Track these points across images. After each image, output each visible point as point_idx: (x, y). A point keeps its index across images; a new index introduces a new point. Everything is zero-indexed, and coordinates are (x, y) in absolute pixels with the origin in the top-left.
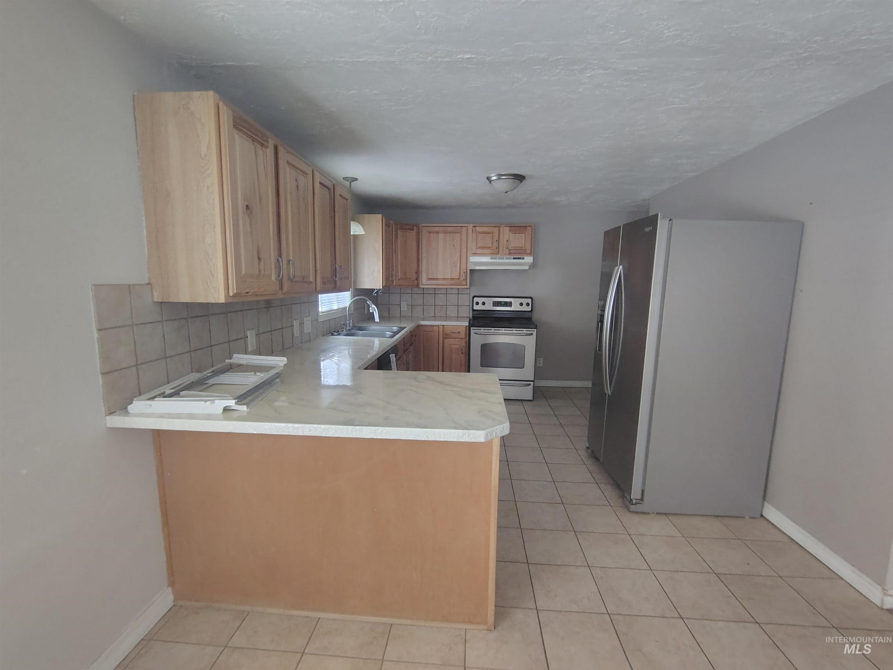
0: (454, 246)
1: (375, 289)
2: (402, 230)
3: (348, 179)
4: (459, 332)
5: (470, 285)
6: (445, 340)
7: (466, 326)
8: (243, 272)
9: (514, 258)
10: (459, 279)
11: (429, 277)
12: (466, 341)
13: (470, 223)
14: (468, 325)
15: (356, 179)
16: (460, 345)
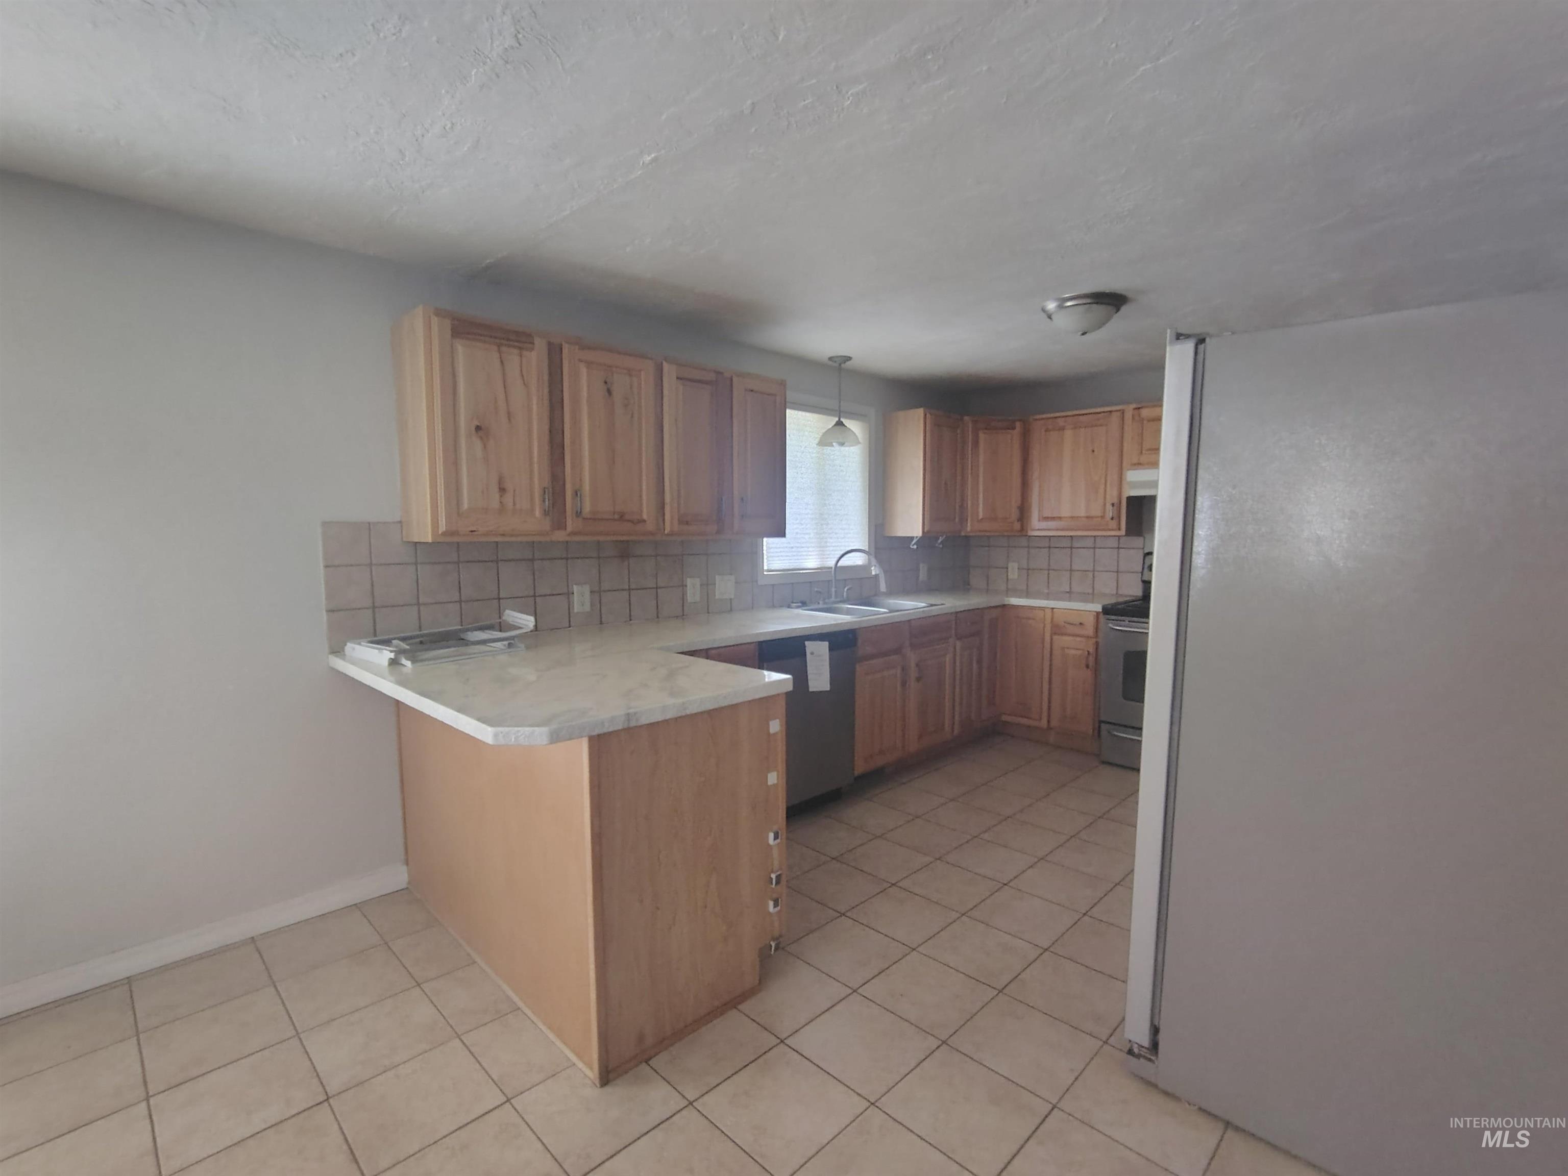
0: (1093, 451)
1: (913, 537)
2: (986, 431)
3: (836, 359)
4: (1082, 624)
5: (1125, 530)
6: (1056, 638)
7: (1097, 613)
8: (466, 506)
10: (1103, 517)
11: (1045, 516)
12: (1097, 642)
13: (1128, 403)
14: (1101, 611)
15: (849, 358)
16: (1083, 650)
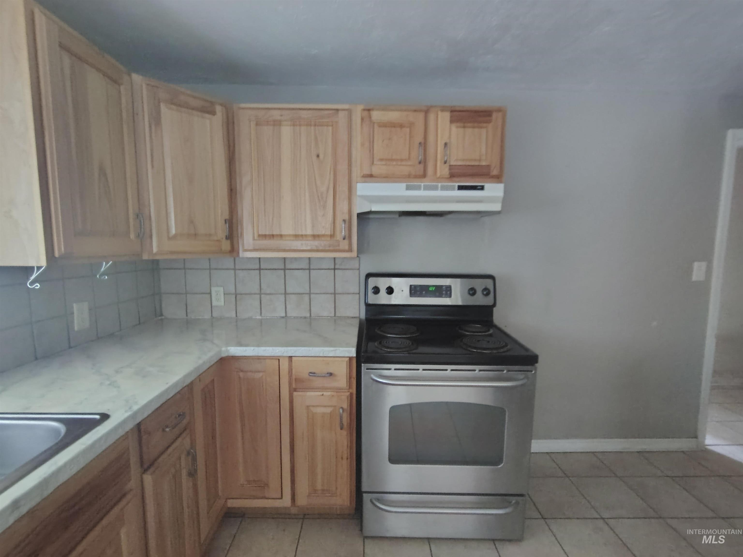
0: (318, 156)
4: (331, 374)
5: (360, 251)
6: (295, 394)
7: (351, 358)
9: (461, 188)
10: (332, 236)
11: (260, 233)
12: (351, 394)
13: (355, 101)
14: (355, 355)
16: (335, 406)
